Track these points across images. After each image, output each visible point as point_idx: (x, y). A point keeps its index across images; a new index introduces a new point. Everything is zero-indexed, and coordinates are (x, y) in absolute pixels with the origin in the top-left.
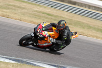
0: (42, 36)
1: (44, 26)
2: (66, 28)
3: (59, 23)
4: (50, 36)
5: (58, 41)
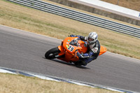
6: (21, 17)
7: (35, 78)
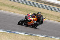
0: (30, 20)
1: (30, 15)
2: (41, 16)
3: (38, 13)
4: (33, 20)
5: (37, 22)
6: (29, 11)
7: (36, 36)
